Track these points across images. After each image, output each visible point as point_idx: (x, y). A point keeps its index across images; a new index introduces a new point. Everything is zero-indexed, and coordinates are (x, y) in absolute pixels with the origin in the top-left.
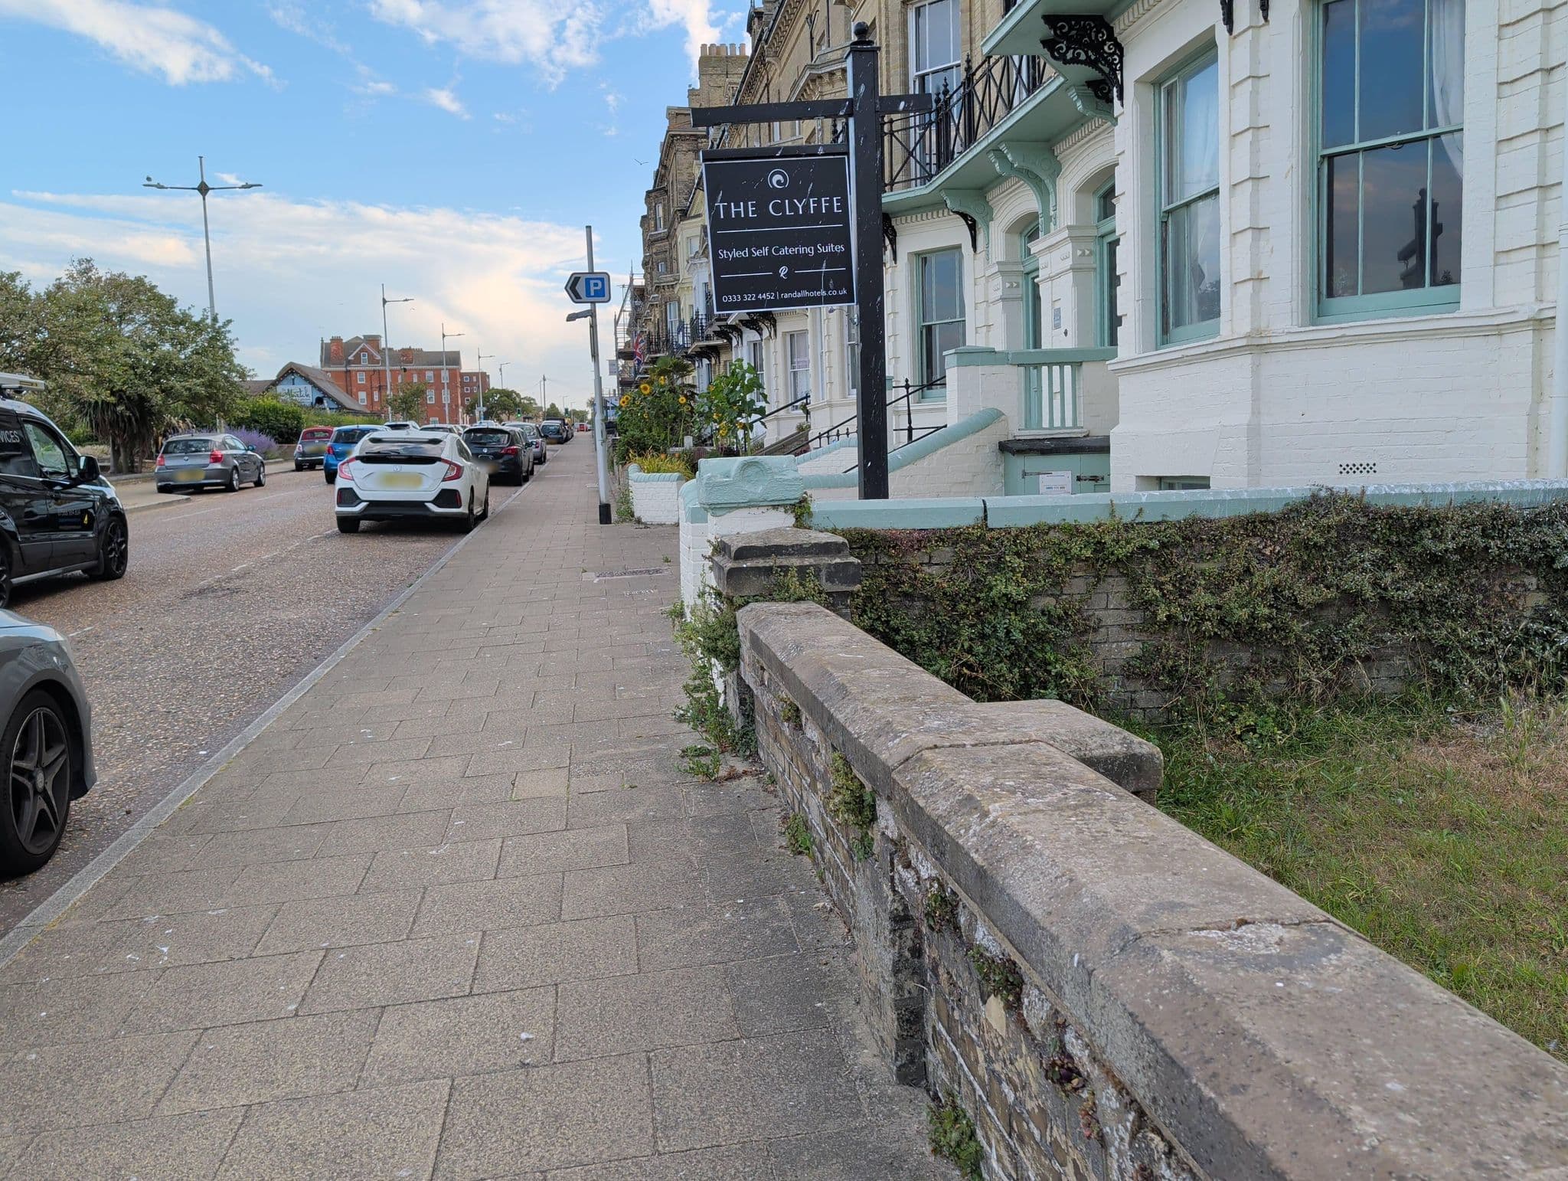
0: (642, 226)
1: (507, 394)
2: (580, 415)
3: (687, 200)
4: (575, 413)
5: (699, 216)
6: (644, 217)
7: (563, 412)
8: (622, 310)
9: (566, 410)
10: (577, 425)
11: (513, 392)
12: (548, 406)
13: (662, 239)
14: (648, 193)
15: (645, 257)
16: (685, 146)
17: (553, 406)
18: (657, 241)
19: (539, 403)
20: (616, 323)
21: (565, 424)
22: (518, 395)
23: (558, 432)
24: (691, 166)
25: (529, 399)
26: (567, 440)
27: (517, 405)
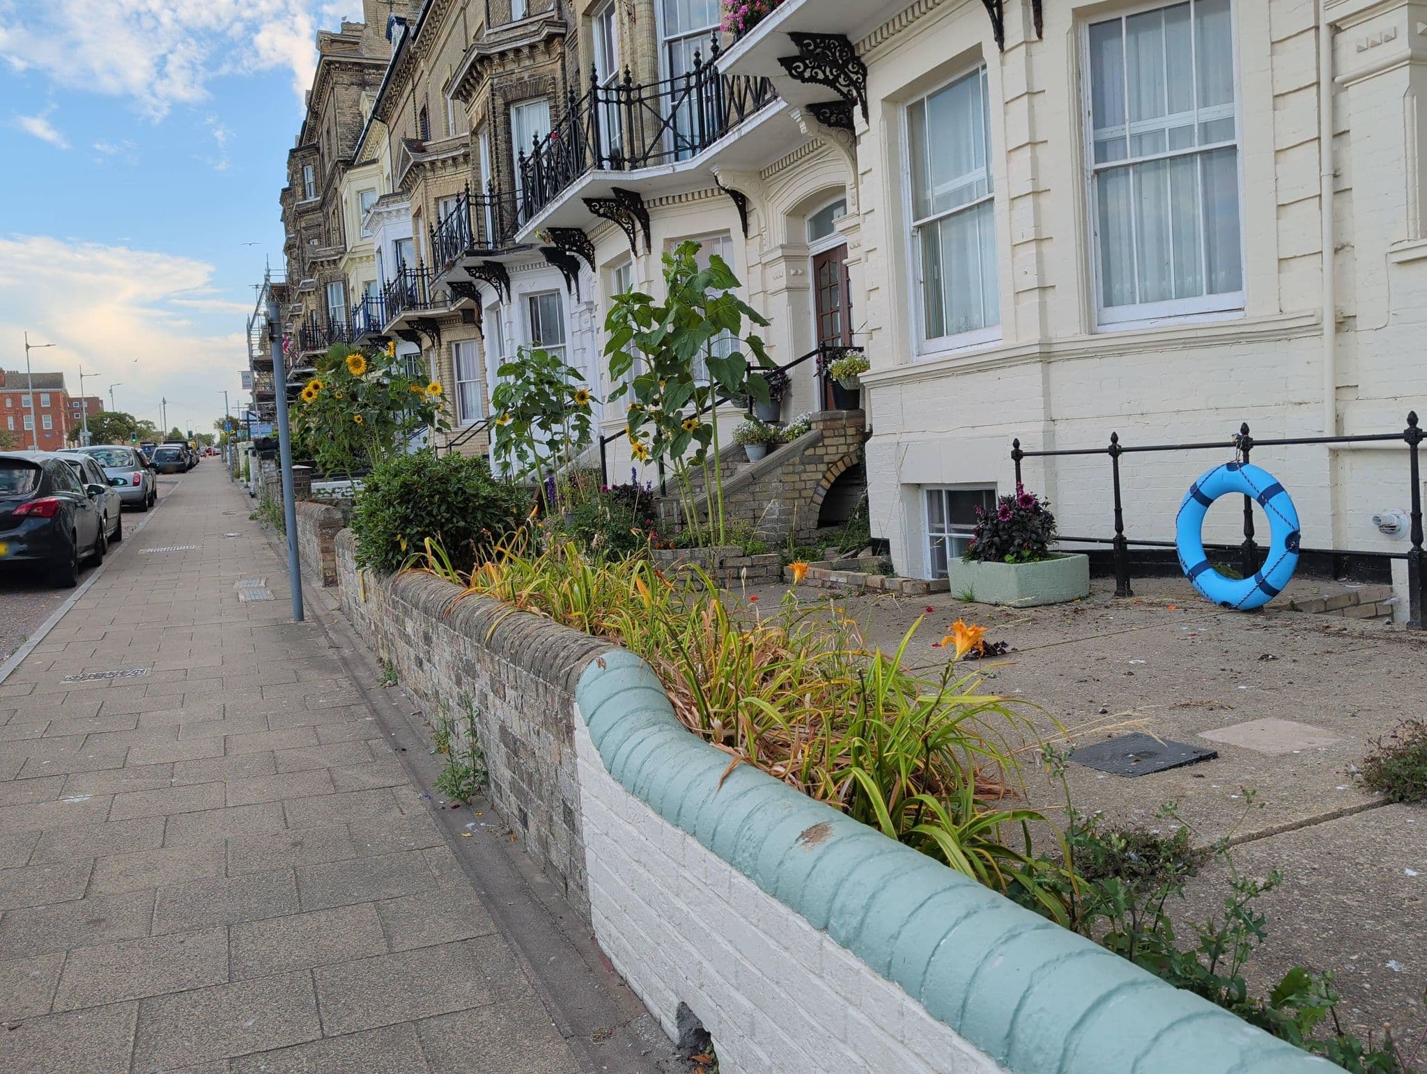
0: (282, 201)
1: (120, 417)
2: (208, 439)
3: (352, 148)
4: (200, 437)
5: (374, 161)
6: (284, 190)
7: (185, 435)
8: (256, 314)
9: (190, 434)
10: (203, 448)
11: (126, 415)
12: (169, 431)
13: (314, 210)
14: (292, 152)
15: (289, 239)
16: (346, 78)
17: (175, 430)
18: (307, 211)
19: (159, 428)
20: (250, 327)
21: (188, 448)
22: (132, 418)
23: (178, 457)
24: (357, 103)
25: (147, 423)
26: (191, 466)
27: (131, 429)
